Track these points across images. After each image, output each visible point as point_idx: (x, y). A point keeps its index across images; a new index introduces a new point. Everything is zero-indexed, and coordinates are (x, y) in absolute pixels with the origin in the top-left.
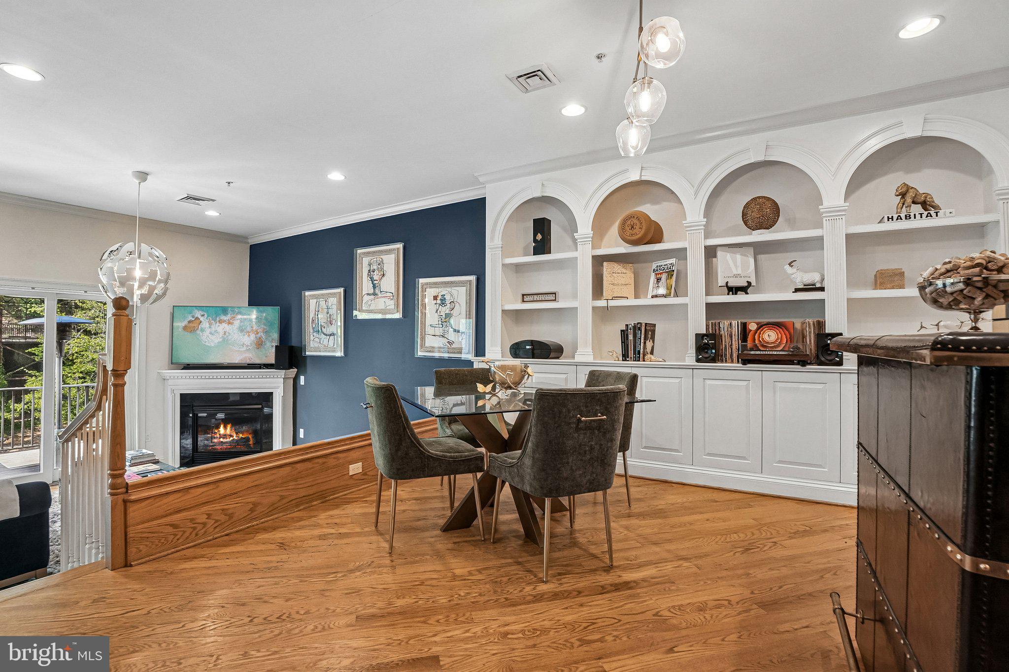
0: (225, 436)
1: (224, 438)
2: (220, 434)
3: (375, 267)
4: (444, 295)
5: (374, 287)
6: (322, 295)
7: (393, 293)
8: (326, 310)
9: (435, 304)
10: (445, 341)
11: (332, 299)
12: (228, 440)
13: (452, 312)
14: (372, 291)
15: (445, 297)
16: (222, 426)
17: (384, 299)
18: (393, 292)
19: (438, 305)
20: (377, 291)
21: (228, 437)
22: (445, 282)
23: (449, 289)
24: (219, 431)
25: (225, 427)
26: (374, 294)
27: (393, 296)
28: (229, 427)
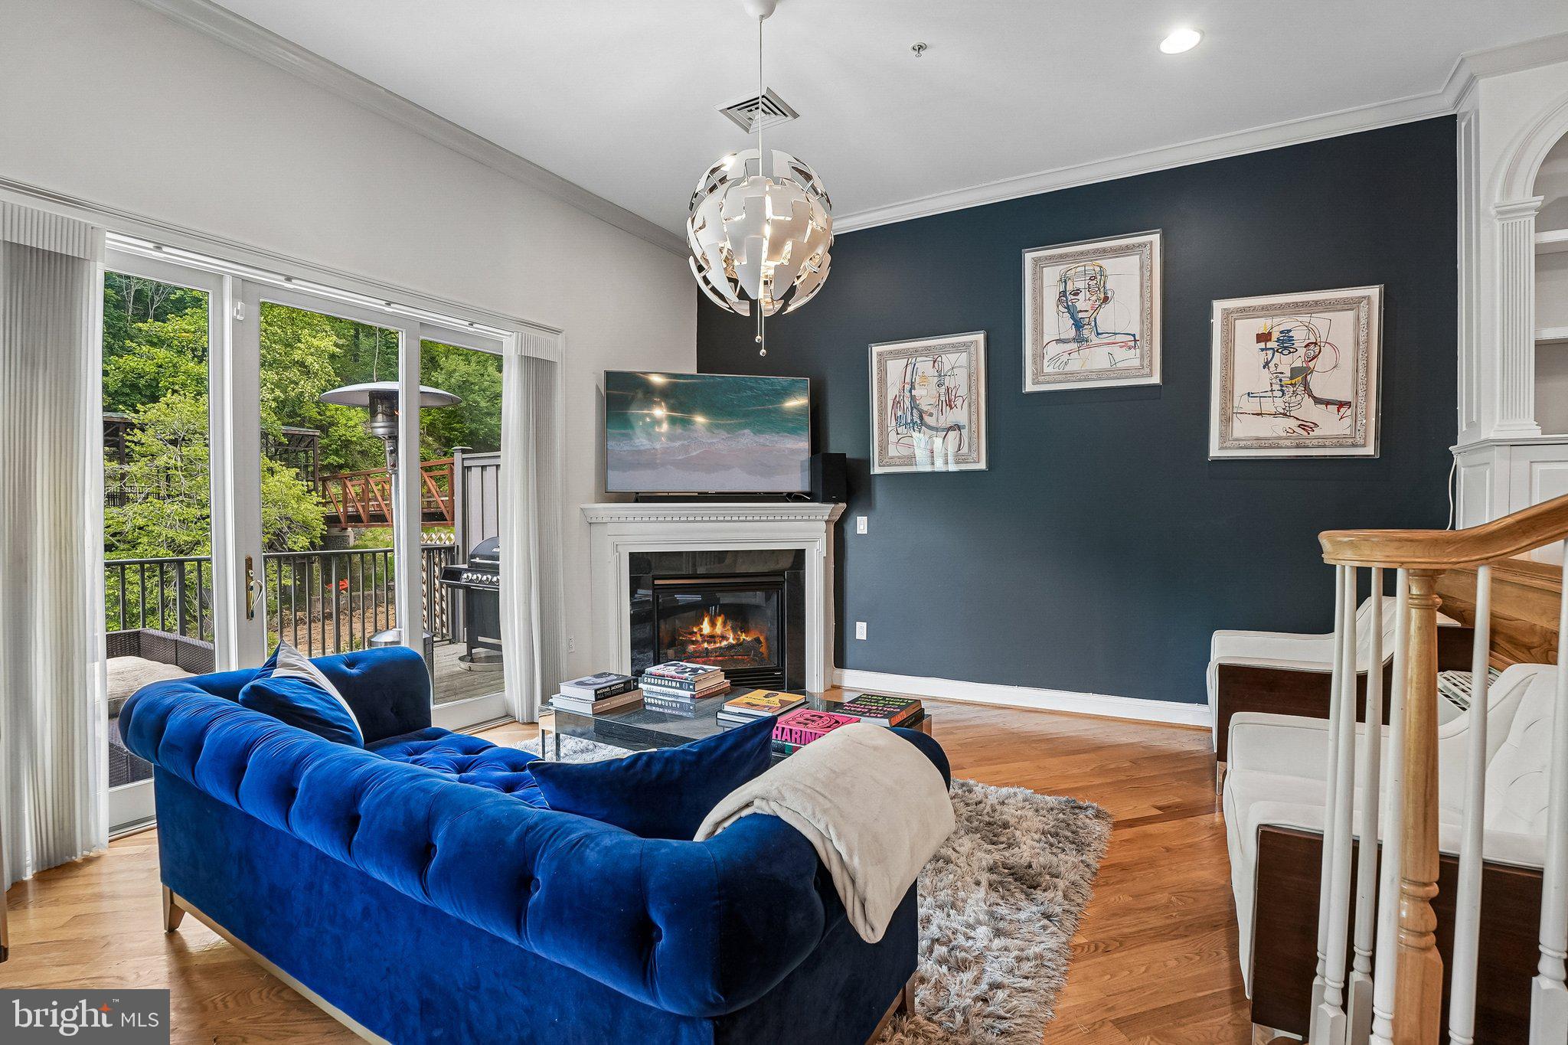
0: (712, 638)
1: (709, 642)
2: (701, 635)
3: (1080, 285)
4: (1290, 331)
5: (1078, 325)
6: (927, 348)
7: (1134, 336)
8: (936, 380)
9: (1262, 350)
10: (1293, 423)
11: (953, 357)
12: (718, 645)
13: (1311, 365)
14: (1072, 333)
15: (1291, 334)
16: (706, 620)
17: (1107, 349)
18: (1136, 330)
19: (1270, 353)
20: (1086, 333)
21: (717, 639)
22: (1297, 303)
23: (1305, 318)
24: (701, 630)
25: (713, 624)
26: (1079, 339)
27: (1135, 340)
28: (720, 621)
